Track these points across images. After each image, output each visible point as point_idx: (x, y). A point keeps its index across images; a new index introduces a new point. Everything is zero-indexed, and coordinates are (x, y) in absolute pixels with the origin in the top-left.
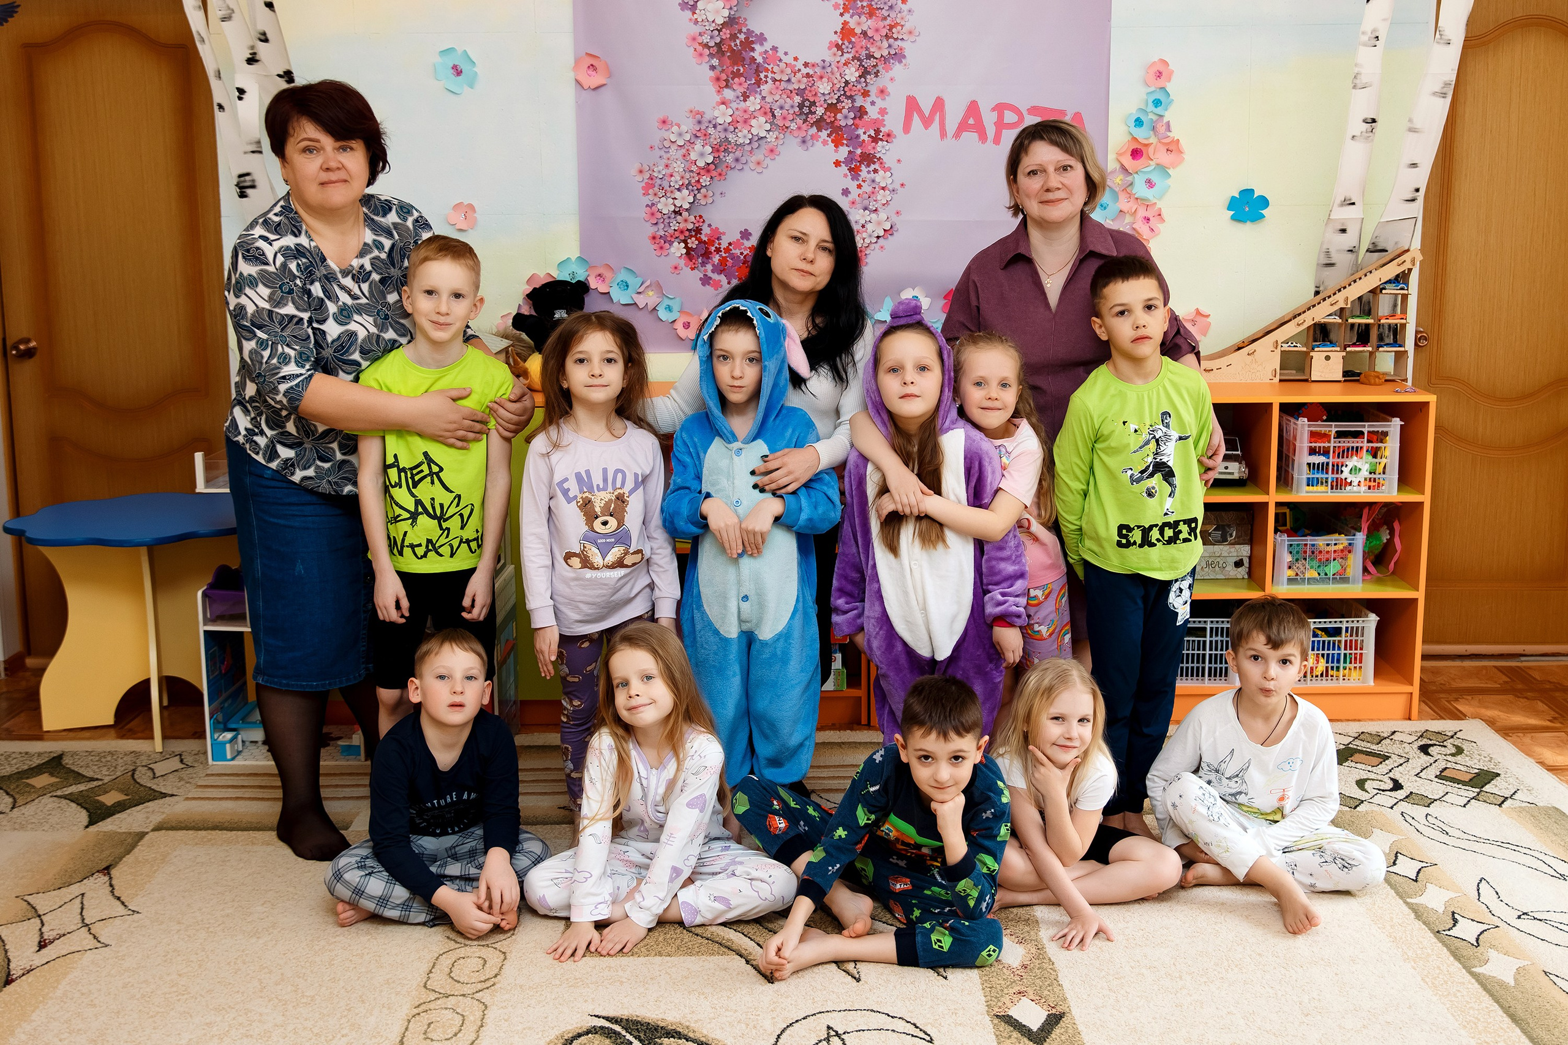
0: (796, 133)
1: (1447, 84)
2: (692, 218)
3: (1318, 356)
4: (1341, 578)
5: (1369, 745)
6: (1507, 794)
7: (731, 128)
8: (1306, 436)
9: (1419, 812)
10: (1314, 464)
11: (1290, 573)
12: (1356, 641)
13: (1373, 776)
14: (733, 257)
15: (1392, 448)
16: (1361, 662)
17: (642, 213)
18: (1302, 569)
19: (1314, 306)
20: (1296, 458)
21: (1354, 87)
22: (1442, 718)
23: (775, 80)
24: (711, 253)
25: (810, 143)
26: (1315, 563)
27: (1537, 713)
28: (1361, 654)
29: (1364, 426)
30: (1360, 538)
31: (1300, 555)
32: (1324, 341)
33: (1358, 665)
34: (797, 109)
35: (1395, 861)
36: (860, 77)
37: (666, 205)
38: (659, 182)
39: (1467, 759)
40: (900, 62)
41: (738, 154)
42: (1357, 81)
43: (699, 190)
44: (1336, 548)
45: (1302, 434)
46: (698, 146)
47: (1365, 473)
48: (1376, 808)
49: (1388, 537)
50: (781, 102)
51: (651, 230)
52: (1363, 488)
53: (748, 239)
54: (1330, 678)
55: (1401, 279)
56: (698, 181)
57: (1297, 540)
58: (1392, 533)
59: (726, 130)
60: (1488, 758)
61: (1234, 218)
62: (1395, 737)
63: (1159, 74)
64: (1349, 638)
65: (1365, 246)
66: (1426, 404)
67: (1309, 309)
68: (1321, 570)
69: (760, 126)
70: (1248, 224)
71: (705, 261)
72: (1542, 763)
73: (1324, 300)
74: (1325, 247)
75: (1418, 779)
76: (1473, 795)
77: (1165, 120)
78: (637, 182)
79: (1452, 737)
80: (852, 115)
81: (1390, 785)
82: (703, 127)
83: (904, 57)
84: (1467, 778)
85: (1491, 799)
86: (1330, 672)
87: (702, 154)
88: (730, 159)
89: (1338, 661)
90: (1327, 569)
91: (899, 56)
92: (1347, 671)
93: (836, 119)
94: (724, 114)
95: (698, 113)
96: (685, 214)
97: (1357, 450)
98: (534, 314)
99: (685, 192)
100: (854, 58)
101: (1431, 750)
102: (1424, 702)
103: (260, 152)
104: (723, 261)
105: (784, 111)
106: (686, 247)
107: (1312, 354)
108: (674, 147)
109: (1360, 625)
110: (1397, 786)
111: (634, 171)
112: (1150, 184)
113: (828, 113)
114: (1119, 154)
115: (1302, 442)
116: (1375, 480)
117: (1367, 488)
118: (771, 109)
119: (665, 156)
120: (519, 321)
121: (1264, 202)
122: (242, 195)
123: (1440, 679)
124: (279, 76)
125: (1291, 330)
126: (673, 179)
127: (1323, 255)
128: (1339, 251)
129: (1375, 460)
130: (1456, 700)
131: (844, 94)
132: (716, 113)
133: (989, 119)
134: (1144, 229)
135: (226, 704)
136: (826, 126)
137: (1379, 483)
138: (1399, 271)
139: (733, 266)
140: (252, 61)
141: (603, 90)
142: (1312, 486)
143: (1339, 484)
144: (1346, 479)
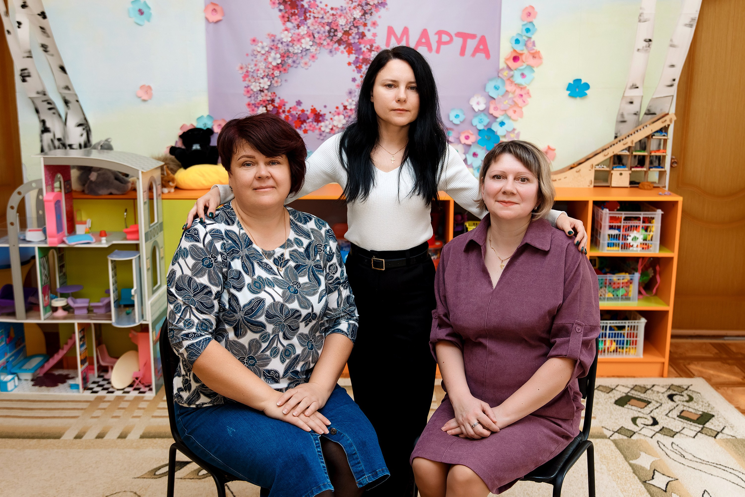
0: (326, 47)
1: (693, 20)
2: (269, 94)
3: (616, 173)
4: (626, 297)
5: (639, 394)
6: (719, 430)
7: (291, 44)
8: (608, 219)
9: (666, 440)
10: (612, 235)
12: (633, 333)
13: (641, 415)
14: (292, 115)
15: (656, 226)
16: (636, 344)
17: (242, 91)
18: (604, 292)
19: (614, 145)
20: (602, 231)
21: (640, 21)
22: (681, 376)
23: (315, 17)
24: (280, 113)
25: (334, 52)
26: (611, 289)
27: (735, 374)
28: (636, 341)
29: (641, 214)
30: (637, 276)
31: (603, 285)
32: (619, 164)
33: (634, 346)
34: (327, 34)
35: (653, 476)
36: (362, 15)
37: (255, 86)
38: (251, 74)
39: (695, 404)
40: (384, 7)
41: (295, 58)
42: (642, 18)
43: (273, 78)
44: (624, 281)
45: (605, 218)
46: (273, 54)
47: (640, 240)
48: (643, 438)
49: (653, 274)
50: (318, 29)
51: (247, 100)
52: (639, 249)
53: (300, 105)
54: (618, 353)
55: (664, 130)
56: (273, 74)
57: (602, 277)
58: (655, 272)
59: (288, 45)
60: (707, 405)
61: (571, 96)
62: (655, 389)
63: (529, 14)
64: (629, 332)
65: (644, 111)
66: (676, 203)
67: (611, 146)
68: (614, 293)
69: (307, 43)
70: (578, 98)
72: (738, 408)
73: (620, 141)
74: (621, 111)
75: (667, 418)
76: (699, 430)
77: (532, 40)
78: (240, 74)
79: (687, 389)
80: (357, 37)
81: (651, 422)
82: (275, 43)
83: (386, 4)
84: (695, 418)
85: (710, 432)
86: (618, 350)
87: (275, 59)
88: (290, 61)
89: (623, 344)
90: (618, 293)
91: (383, 4)
92: (628, 350)
93: (348, 39)
94: (287, 36)
95: (273, 35)
96: (266, 92)
97: (636, 227)
98: (183, 147)
99: (266, 79)
100: (359, 5)
101: (676, 398)
102: (671, 366)
103: (31, 57)
105: (320, 35)
106: (267, 110)
107: (612, 172)
108: (259, 55)
109: (636, 324)
110: (655, 423)
111: (237, 68)
112: (523, 75)
113: (344, 36)
114: (507, 59)
115: (605, 222)
116: (646, 244)
117: (641, 249)
118: (313, 34)
119: (255, 59)
120: (173, 150)
121: (587, 86)
122: (24, 81)
123: (680, 351)
124: (39, 14)
125: (600, 158)
126: (259, 72)
127: (619, 116)
128: (629, 114)
129: (646, 233)
130: (689, 364)
131: (353, 25)
132: (283, 36)
133: (433, 39)
134: (519, 101)
135: (11, 360)
136: (343, 43)
137: (648, 246)
138: (662, 125)
139: (292, 120)
140: (24, 6)
141: (220, 23)
142: (611, 247)
143: (626, 246)
144: (630, 244)
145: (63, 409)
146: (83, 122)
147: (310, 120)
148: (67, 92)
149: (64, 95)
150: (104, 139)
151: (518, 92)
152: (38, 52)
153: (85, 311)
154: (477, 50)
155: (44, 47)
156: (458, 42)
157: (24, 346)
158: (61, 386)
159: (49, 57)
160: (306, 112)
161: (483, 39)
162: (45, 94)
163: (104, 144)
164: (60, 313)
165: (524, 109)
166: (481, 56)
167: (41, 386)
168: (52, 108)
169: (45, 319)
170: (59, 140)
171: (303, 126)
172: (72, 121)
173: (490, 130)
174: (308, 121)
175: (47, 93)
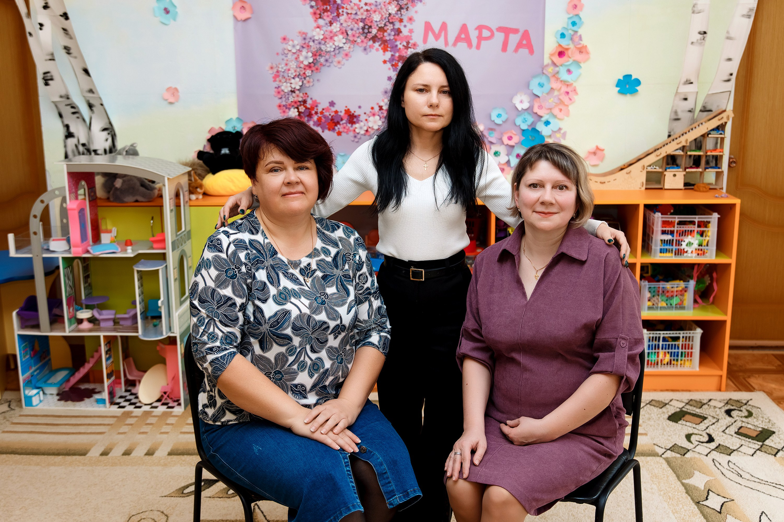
0: (360, 45)
1: (751, 10)
2: (301, 95)
3: (669, 174)
4: (680, 306)
5: (694, 409)
6: (780, 448)
7: (323, 42)
8: (660, 224)
9: (723, 459)
10: (665, 240)
11: (649, 304)
12: (689, 345)
13: (696, 431)
14: (325, 117)
15: (712, 231)
16: (691, 356)
17: (273, 91)
18: (656, 301)
19: (667, 144)
20: (654, 237)
21: (693, 12)
22: (740, 390)
23: (348, 14)
24: (312, 115)
25: (368, 50)
26: (664, 298)
28: (691, 353)
29: (695, 218)
30: (692, 283)
31: (655, 293)
32: (673, 164)
33: (689, 358)
34: (361, 31)
35: (707, 496)
36: (398, 11)
37: (286, 87)
38: (282, 74)
39: (755, 420)
40: (421, 1)
41: (327, 57)
42: (695, 9)
43: (305, 78)
44: (678, 289)
45: (657, 222)
46: (304, 53)
47: (695, 246)
48: (697, 456)
49: (709, 282)
50: (352, 26)
51: (278, 102)
52: (694, 255)
53: (333, 106)
54: (672, 365)
55: (721, 128)
57: (654, 285)
58: (712, 279)
59: (320, 43)
60: (767, 421)
61: (621, 92)
62: (711, 403)
63: (575, 7)
64: (684, 343)
65: (699, 108)
66: (734, 205)
67: (664, 146)
68: (668, 302)
69: (339, 40)
70: (628, 95)
71: (309, 119)
73: (673, 140)
74: (674, 109)
75: (724, 434)
76: (757, 447)
77: (579, 34)
78: (270, 74)
79: (746, 404)
80: (393, 33)
81: (706, 438)
82: (307, 42)
84: (754, 434)
85: (770, 450)
86: (673, 362)
87: (307, 58)
88: (322, 60)
89: (678, 356)
90: (672, 302)
92: (683, 362)
93: (384, 36)
94: (319, 34)
95: (304, 33)
96: (297, 92)
97: (691, 232)
98: (212, 152)
99: (297, 79)
101: (734, 413)
102: (729, 378)
103: (54, 60)
104: (319, 119)
105: (354, 32)
106: (298, 111)
107: (665, 173)
108: (290, 54)
109: (691, 335)
110: (711, 439)
111: (268, 68)
112: (569, 72)
113: (379, 33)
114: (552, 55)
115: (657, 227)
116: (701, 250)
117: (697, 254)
118: (346, 31)
119: (285, 59)
120: (201, 155)
121: (638, 82)
122: (47, 84)
123: (740, 363)
124: (61, 16)
125: (652, 158)
126: (290, 72)
127: (673, 114)
128: (683, 111)
129: (701, 238)
130: (749, 377)
131: (389, 21)
132: (314, 33)
133: (473, 35)
134: (565, 99)
135: (35, 373)
136: (378, 40)
137: (704, 252)
138: (719, 123)
139: (325, 122)
140: (46, 7)
141: (249, 21)
142: (663, 253)
143: (680, 252)
144: (684, 249)
145: (89, 425)
146: (108, 126)
147: (344, 121)
148: (91, 95)
149: (88, 99)
150: (129, 144)
151: (564, 89)
152: (61, 54)
153: (111, 323)
154: (519, 46)
155: (67, 49)
156: (500, 37)
157: (50, 360)
158: (87, 400)
159: (72, 60)
160: (339, 114)
161: (526, 35)
162: (68, 98)
163: (129, 149)
164: (86, 325)
165: (571, 108)
166: (524, 52)
167: (66, 400)
168: (76, 112)
169: (70, 332)
170: (84, 145)
171: (336, 128)
172: (97, 126)
173: (534, 130)
174: (341, 123)
175: (70, 97)
